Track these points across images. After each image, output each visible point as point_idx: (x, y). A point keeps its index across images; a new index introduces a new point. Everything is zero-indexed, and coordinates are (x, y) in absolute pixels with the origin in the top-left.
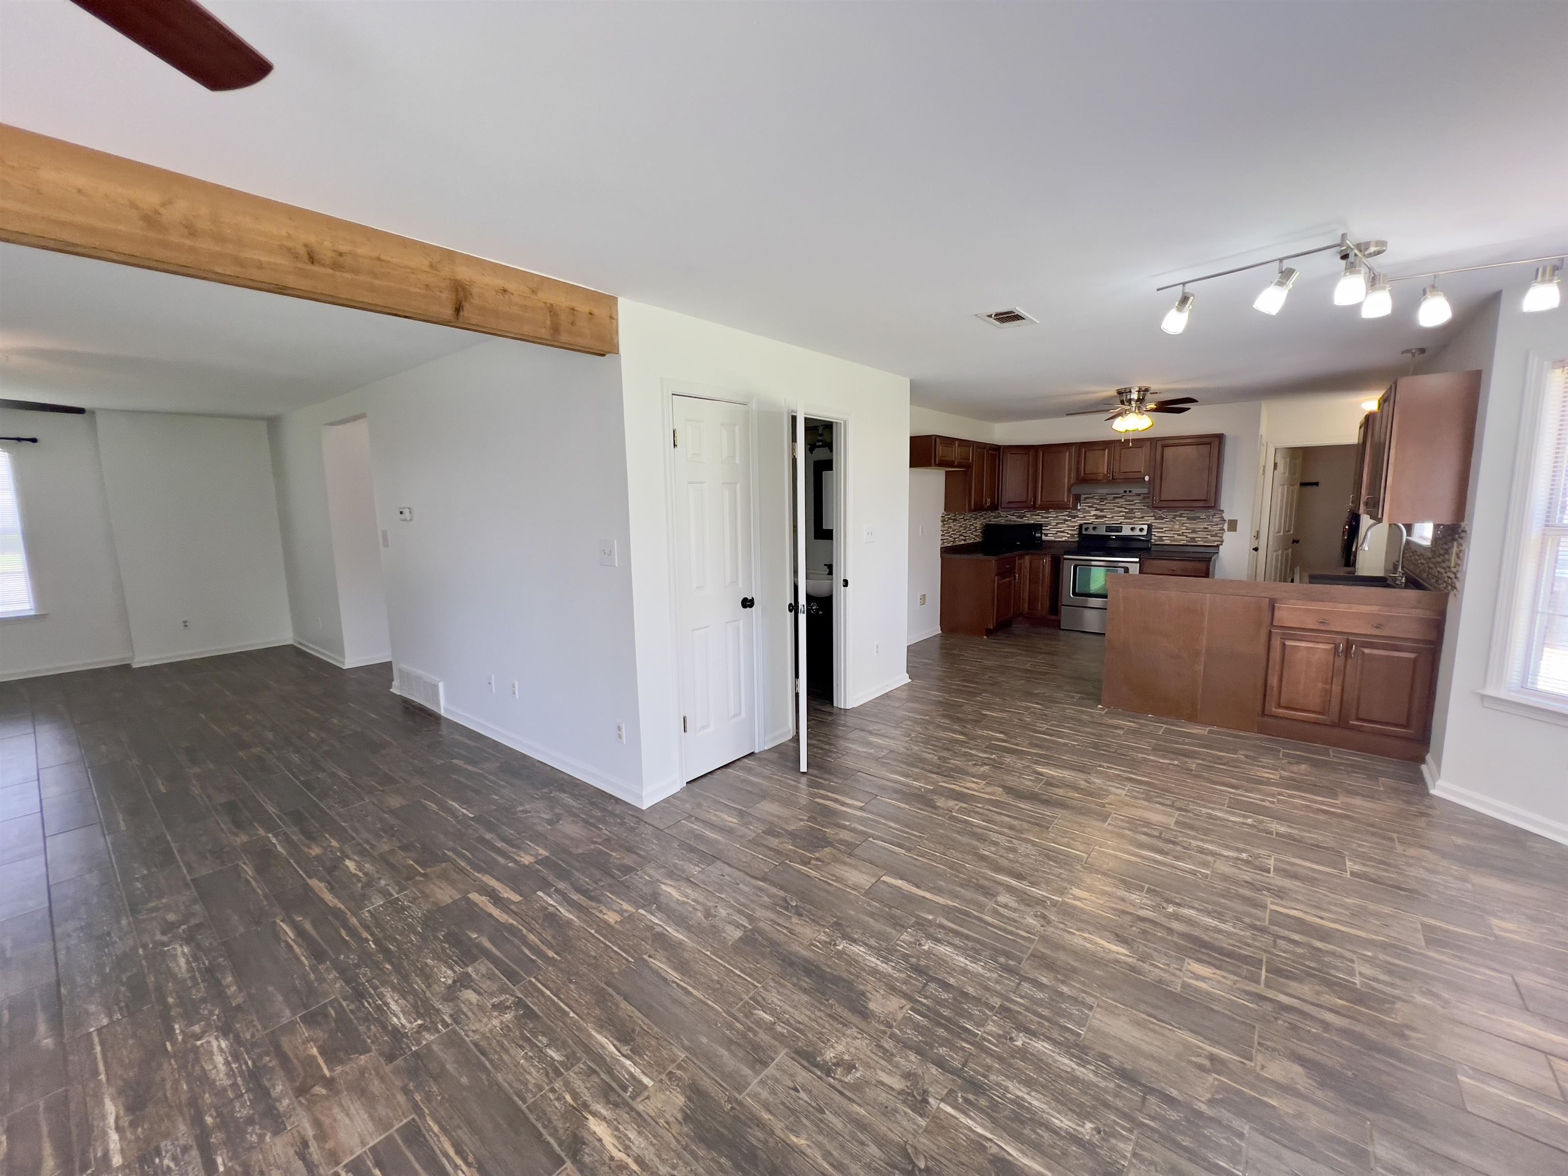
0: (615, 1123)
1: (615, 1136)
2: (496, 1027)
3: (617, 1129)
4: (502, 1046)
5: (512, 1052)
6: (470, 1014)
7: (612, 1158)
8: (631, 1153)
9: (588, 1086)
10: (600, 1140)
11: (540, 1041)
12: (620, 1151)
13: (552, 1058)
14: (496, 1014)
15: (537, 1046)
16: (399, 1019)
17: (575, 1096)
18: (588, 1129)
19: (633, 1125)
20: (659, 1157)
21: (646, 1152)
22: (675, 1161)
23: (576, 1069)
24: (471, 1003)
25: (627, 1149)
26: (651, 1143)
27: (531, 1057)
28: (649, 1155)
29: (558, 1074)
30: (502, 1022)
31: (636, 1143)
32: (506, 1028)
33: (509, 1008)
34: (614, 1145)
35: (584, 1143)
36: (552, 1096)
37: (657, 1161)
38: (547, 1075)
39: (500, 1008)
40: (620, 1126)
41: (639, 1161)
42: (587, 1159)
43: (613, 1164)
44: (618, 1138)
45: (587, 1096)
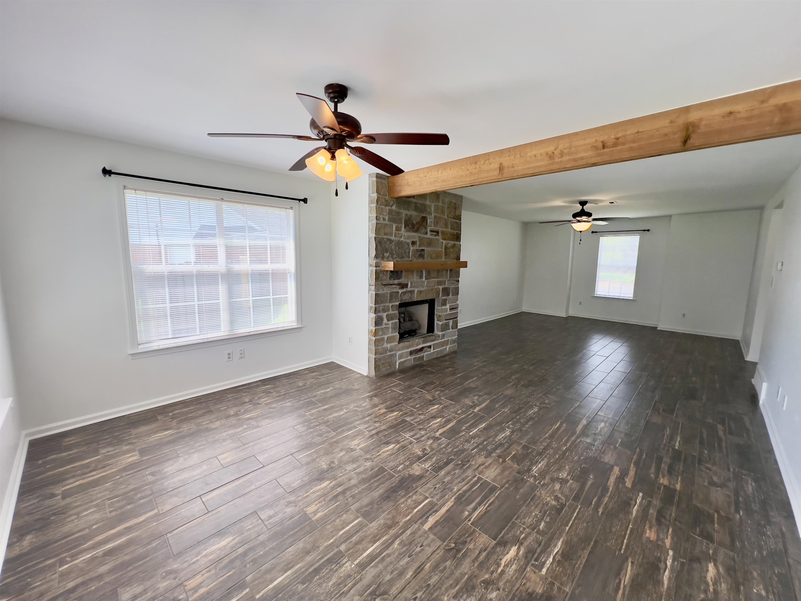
0: (517, 558)
1: (511, 559)
2: (546, 500)
3: (515, 560)
4: (538, 505)
5: (537, 509)
6: (548, 489)
7: (501, 560)
8: (506, 567)
9: (532, 543)
10: (508, 553)
11: (546, 518)
12: (505, 563)
13: (540, 525)
14: (553, 498)
15: (543, 518)
16: (535, 468)
17: (525, 538)
18: (511, 547)
19: (519, 567)
20: (507, 581)
21: (507, 575)
22: (507, 590)
23: (538, 536)
24: (554, 488)
25: (506, 566)
26: (512, 577)
27: (537, 517)
28: (506, 577)
29: (533, 529)
30: (549, 501)
31: (511, 570)
32: (547, 504)
33: (558, 502)
34: (507, 559)
35: (505, 547)
36: (521, 529)
37: (504, 581)
38: (531, 525)
39: (557, 499)
40: (516, 561)
41: (503, 572)
42: (498, 549)
43: (498, 561)
44: (511, 561)
45: (526, 544)
